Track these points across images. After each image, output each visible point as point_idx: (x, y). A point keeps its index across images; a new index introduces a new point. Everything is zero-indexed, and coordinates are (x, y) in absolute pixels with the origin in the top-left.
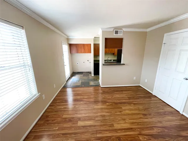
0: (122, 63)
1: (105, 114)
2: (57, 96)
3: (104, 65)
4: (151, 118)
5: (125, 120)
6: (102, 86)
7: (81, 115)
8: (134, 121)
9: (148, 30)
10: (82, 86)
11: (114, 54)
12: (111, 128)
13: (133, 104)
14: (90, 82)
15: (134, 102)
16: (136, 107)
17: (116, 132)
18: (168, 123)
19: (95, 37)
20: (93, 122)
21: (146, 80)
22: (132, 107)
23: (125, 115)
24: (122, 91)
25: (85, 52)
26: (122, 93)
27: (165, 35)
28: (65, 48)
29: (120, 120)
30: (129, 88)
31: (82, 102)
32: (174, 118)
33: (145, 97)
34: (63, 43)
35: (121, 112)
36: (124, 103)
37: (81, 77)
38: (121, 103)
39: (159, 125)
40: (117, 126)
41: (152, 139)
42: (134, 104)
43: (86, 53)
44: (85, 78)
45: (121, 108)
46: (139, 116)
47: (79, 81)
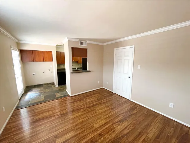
0: (88, 70)
1: (83, 119)
2: (8, 123)
3: (72, 73)
4: (116, 110)
5: (100, 118)
6: (71, 95)
7: (57, 132)
8: (107, 116)
9: (104, 44)
10: (46, 101)
11: (77, 62)
12: (92, 130)
13: (102, 104)
14: (56, 94)
15: (103, 102)
16: (105, 105)
17: (97, 131)
18: (126, 109)
19: (57, 45)
20: (73, 133)
21: (107, 82)
22: (103, 106)
23: (99, 114)
24: (91, 95)
25: (44, 60)
26: (92, 97)
27: (115, 49)
28: (16, 55)
29: (97, 120)
30: (96, 92)
31: (53, 118)
32: (128, 104)
33: (109, 96)
34: (12, 48)
35: (95, 113)
36: (96, 105)
37: (41, 90)
38: (93, 106)
39: (122, 112)
40: (96, 126)
41: (121, 123)
42: (104, 103)
43: (46, 61)
44: (48, 90)
45: (95, 110)
46: (109, 111)
47: (40, 96)
